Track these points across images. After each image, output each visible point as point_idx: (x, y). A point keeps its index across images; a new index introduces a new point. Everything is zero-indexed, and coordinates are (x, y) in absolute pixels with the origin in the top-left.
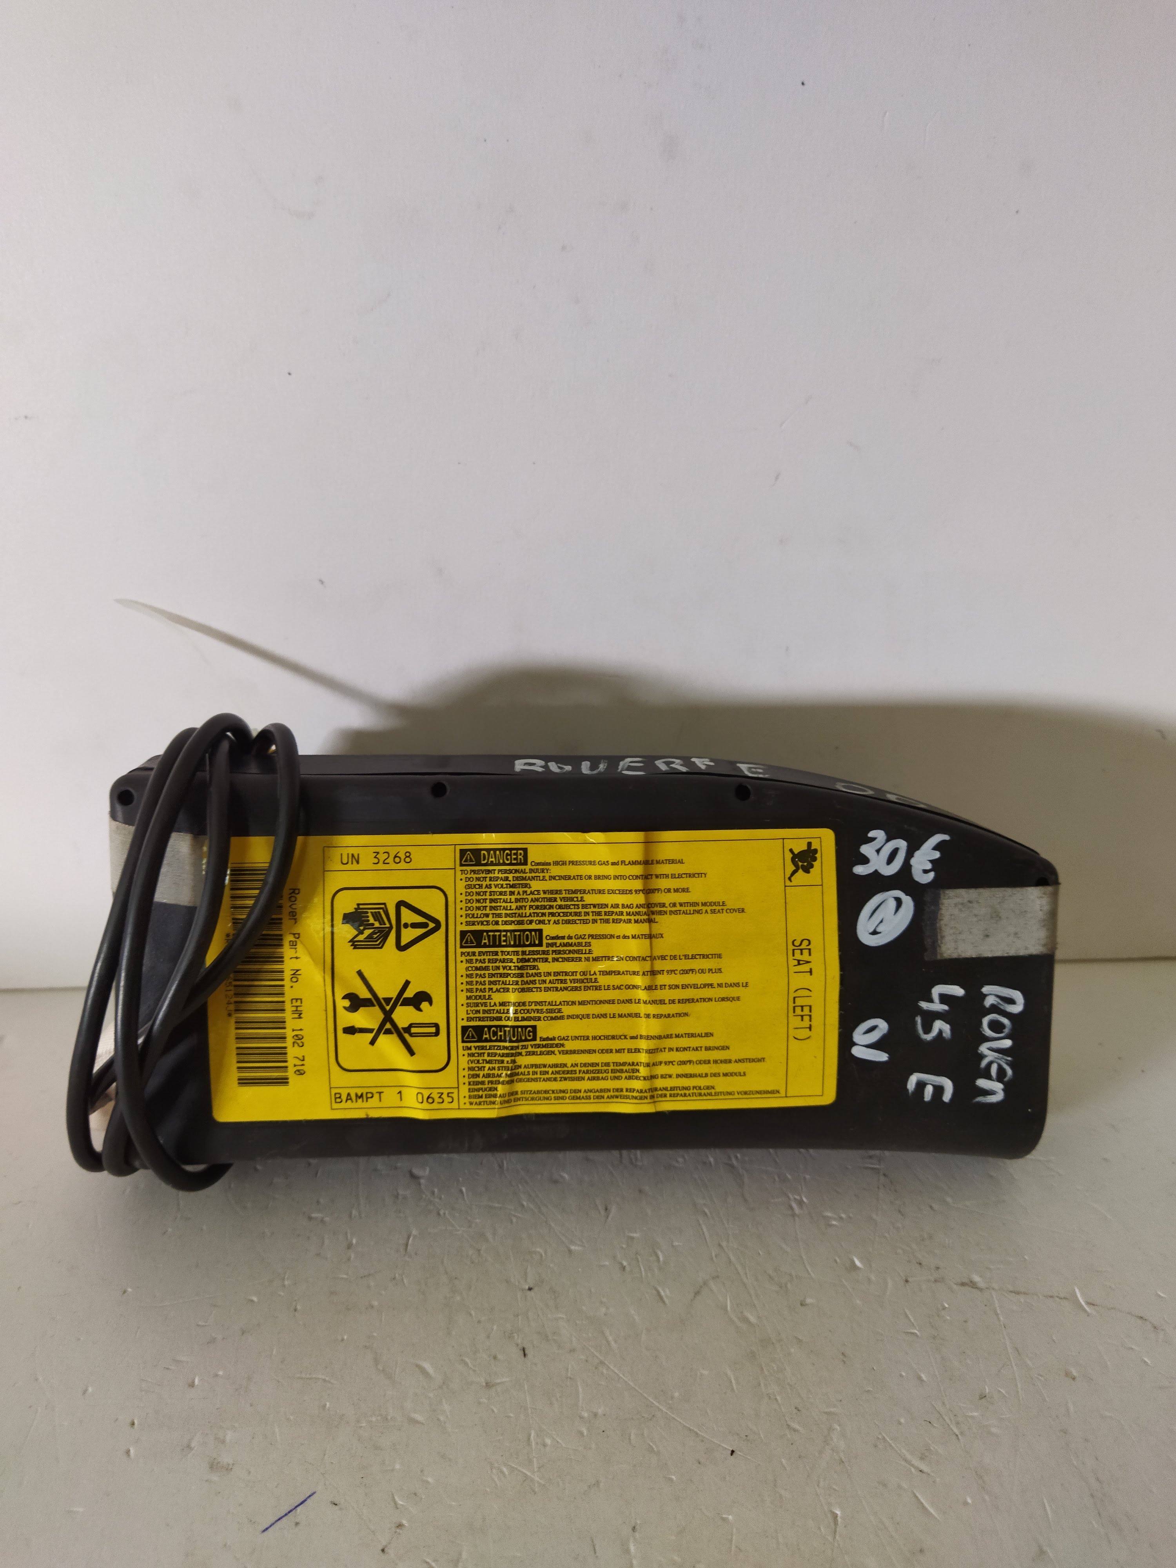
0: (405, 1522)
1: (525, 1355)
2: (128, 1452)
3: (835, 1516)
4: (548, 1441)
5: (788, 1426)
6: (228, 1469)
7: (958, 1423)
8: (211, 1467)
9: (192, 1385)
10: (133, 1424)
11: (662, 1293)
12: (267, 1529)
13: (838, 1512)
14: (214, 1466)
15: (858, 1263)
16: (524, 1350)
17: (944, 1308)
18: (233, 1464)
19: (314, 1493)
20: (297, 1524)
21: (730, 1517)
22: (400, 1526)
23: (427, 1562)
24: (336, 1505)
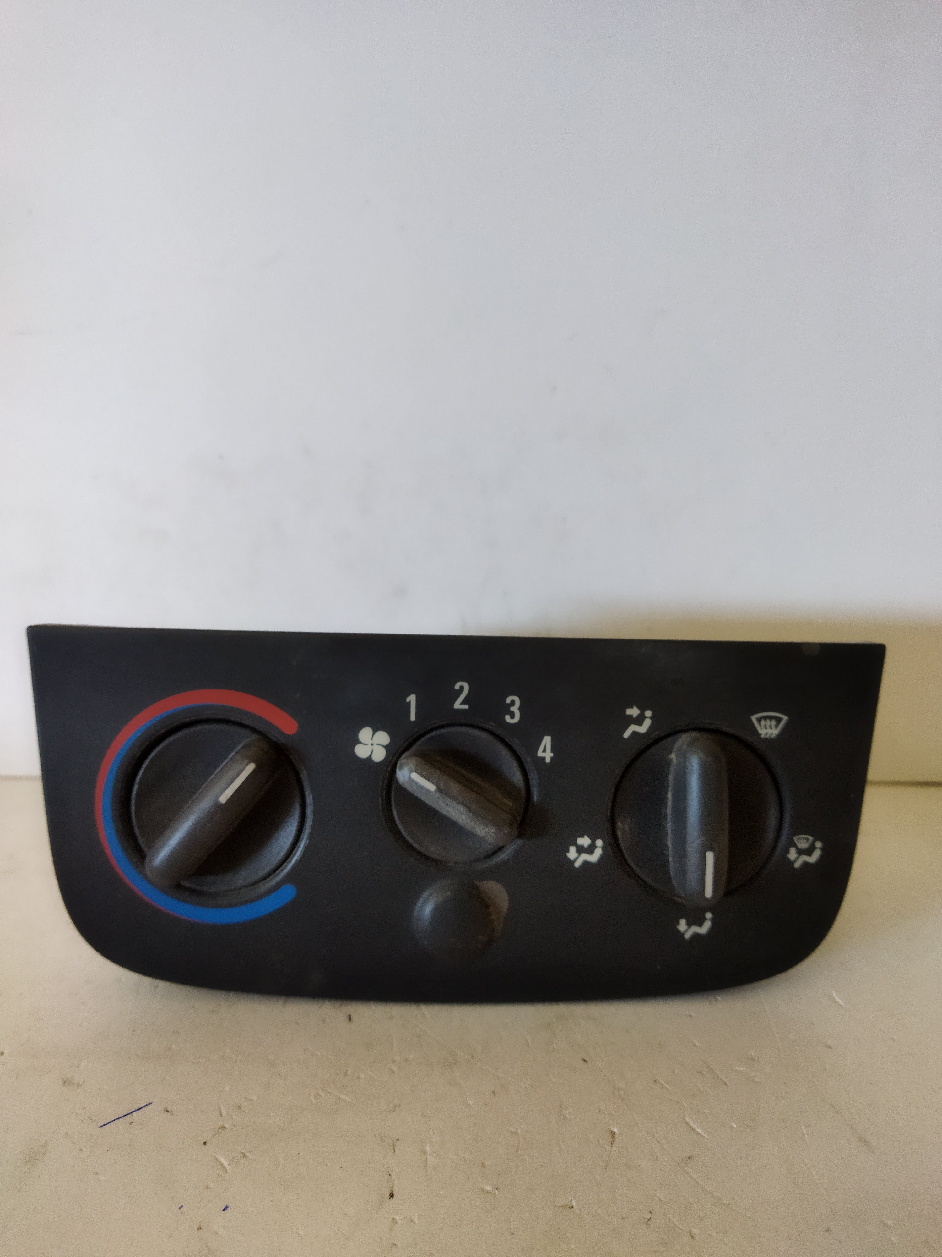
0: (227, 1125)
3: (613, 1134)
4: (362, 1076)
6: (79, 1085)
8: (64, 1083)
10: (3, 1053)
12: (104, 1125)
13: (616, 1131)
14: (66, 1082)
18: (83, 1082)
19: (151, 1103)
20: (131, 1123)
22: (223, 1128)
23: (243, 1153)
24: (168, 1111)
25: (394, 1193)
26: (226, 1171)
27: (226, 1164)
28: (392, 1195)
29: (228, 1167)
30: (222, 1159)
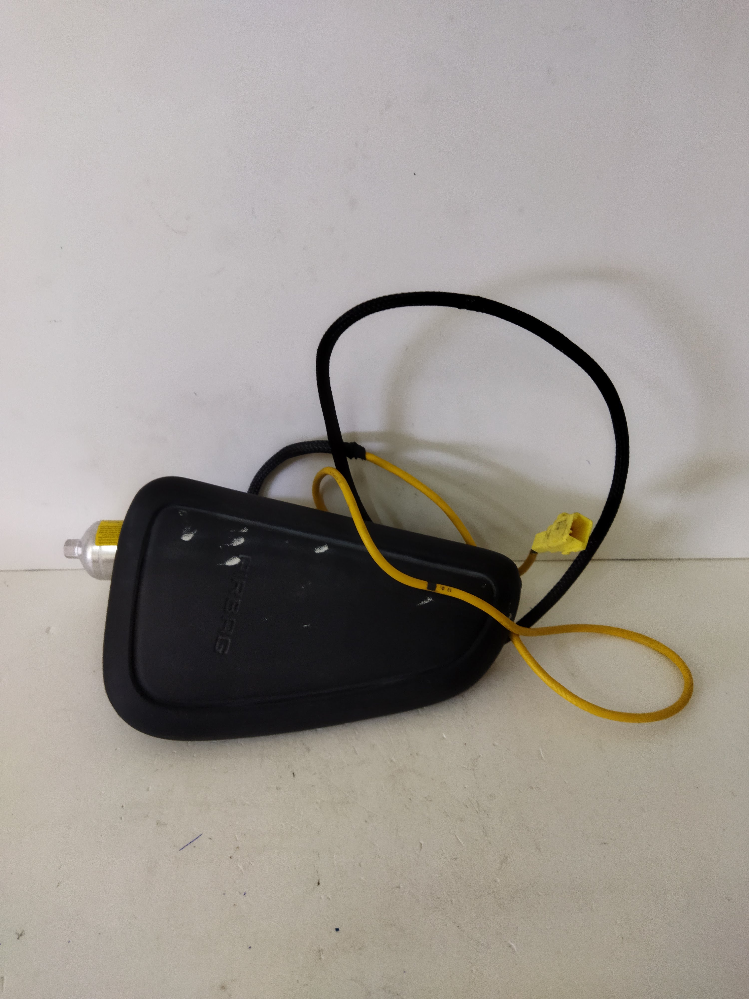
0: (240, 846)
1: (294, 776)
2: (121, 819)
3: (421, 844)
5: (406, 807)
6: (165, 825)
7: (478, 807)
8: (157, 824)
9: (148, 790)
10: (123, 807)
11: (356, 749)
12: (182, 849)
13: (422, 842)
14: (158, 823)
15: (444, 736)
16: (294, 774)
17: (480, 756)
18: (167, 823)
19: (201, 835)
20: (195, 847)
21: (377, 845)
22: (238, 847)
23: (249, 862)
24: (210, 839)
25: (320, 883)
26: (242, 873)
27: (241, 868)
28: (319, 884)
29: (243, 871)
30: (240, 867)
